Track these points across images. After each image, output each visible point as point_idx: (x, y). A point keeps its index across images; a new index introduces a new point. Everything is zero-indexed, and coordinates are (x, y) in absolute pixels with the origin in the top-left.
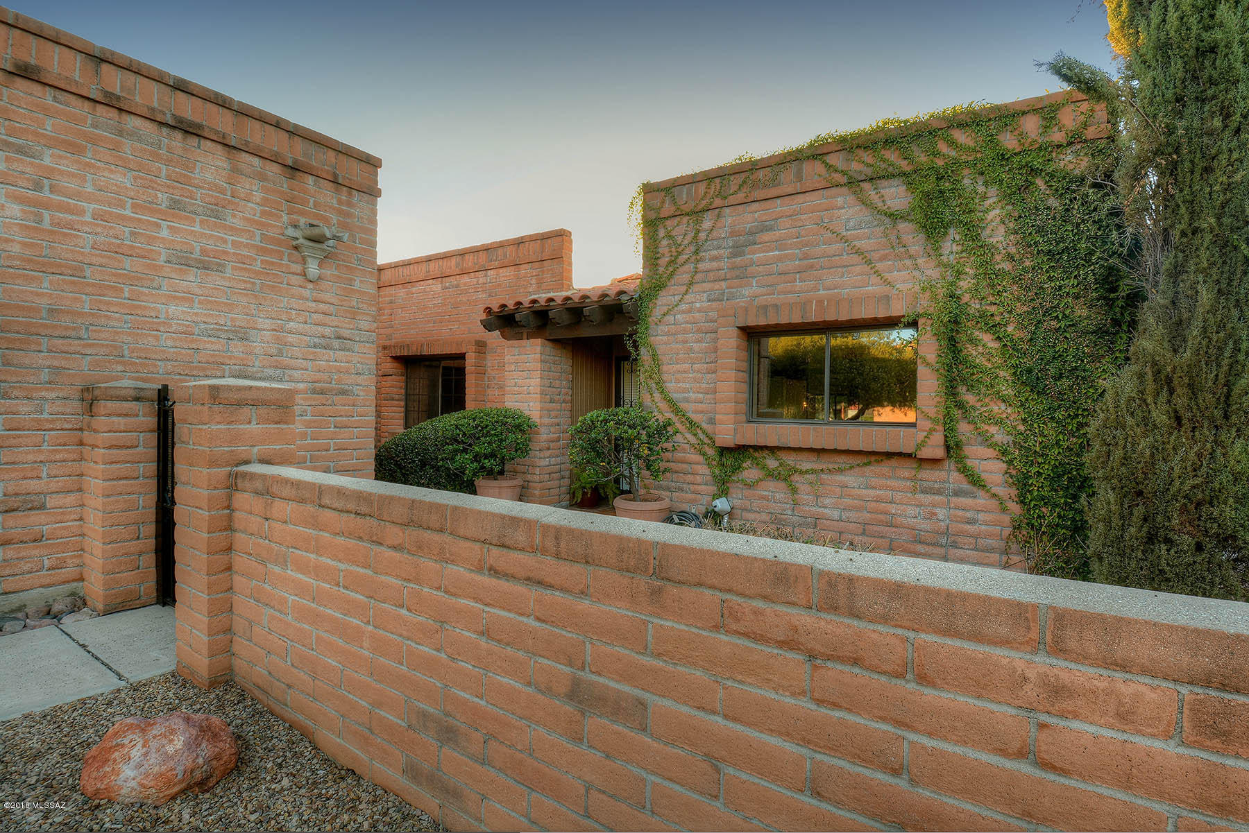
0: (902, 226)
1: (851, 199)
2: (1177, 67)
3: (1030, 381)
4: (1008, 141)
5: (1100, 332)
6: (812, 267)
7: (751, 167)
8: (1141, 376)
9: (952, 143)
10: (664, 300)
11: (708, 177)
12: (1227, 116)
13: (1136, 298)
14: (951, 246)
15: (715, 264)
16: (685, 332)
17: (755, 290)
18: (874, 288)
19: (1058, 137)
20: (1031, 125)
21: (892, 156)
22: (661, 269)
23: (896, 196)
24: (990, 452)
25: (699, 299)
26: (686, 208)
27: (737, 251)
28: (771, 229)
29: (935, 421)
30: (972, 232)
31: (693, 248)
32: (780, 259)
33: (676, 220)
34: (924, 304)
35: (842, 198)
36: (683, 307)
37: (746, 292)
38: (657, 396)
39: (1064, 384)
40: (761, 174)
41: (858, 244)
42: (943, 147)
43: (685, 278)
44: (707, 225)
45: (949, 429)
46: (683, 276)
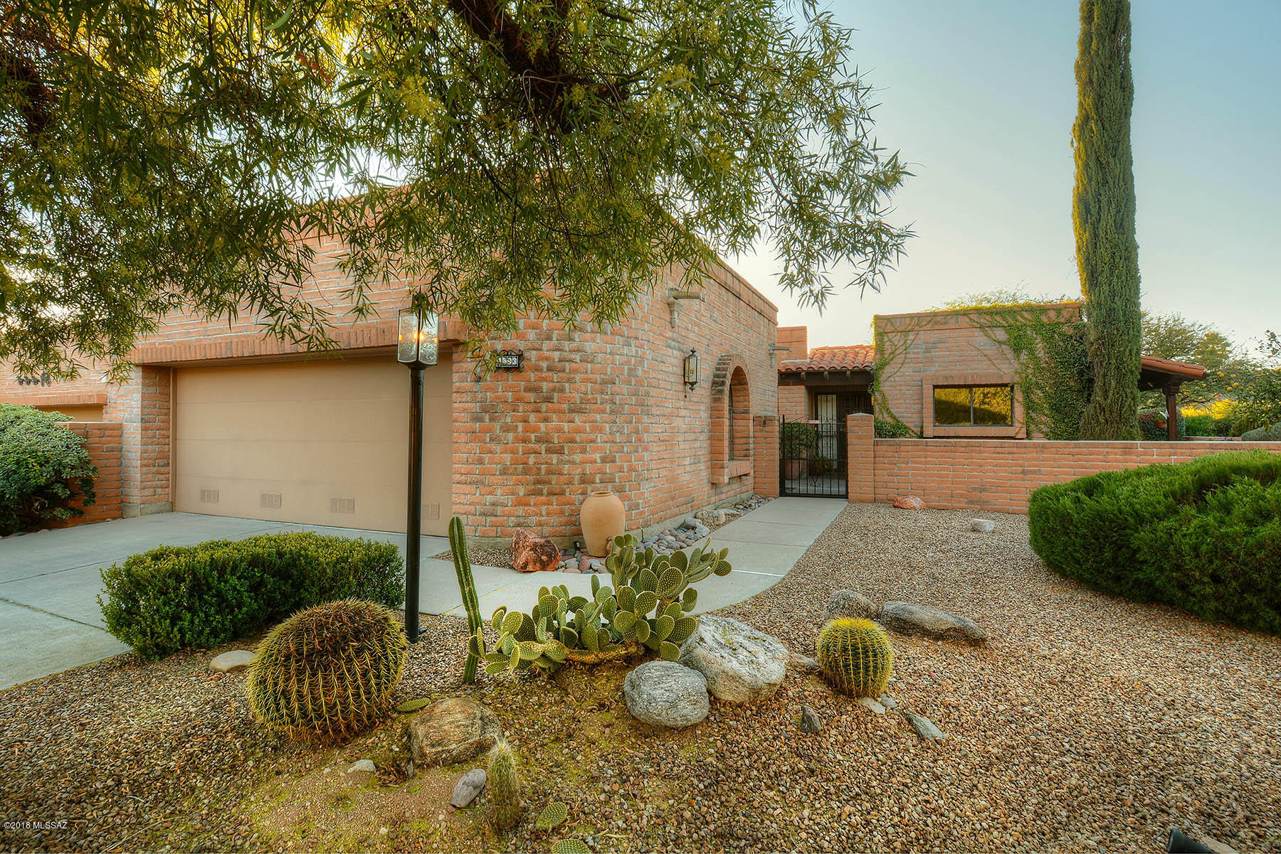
0: (1003, 346)
1: (981, 333)
2: (1104, 312)
3: (1055, 408)
4: (1044, 319)
5: (1079, 391)
6: (964, 360)
7: (934, 315)
8: (1095, 407)
9: (1023, 317)
10: (888, 370)
11: (911, 316)
12: (1118, 331)
13: (1091, 381)
14: (1024, 356)
15: (916, 356)
16: (901, 385)
17: (937, 368)
18: (992, 370)
19: (1062, 320)
20: (1052, 314)
21: (998, 318)
22: (886, 356)
23: (1001, 335)
24: (1042, 435)
25: (908, 371)
26: (900, 329)
27: (927, 351)
28: (944, 342)
29: (1023, 424)
30: (1032, 352)
31: (904, 348)
32: (949, 356)
33: (894, 334)
34: (1017, 379)
35: (977, 333)
36: (898, 374)
37: (933, 369)
38: (885, 415)
39: (1067, 409)
40: (939, 319)
41: (985, 352)
42: (1019, 317)
43: (901, 361)
44: (911, 336)
45: (1028, 426)
46: (899, 359)
